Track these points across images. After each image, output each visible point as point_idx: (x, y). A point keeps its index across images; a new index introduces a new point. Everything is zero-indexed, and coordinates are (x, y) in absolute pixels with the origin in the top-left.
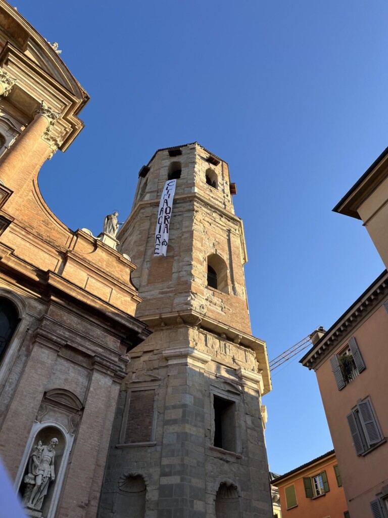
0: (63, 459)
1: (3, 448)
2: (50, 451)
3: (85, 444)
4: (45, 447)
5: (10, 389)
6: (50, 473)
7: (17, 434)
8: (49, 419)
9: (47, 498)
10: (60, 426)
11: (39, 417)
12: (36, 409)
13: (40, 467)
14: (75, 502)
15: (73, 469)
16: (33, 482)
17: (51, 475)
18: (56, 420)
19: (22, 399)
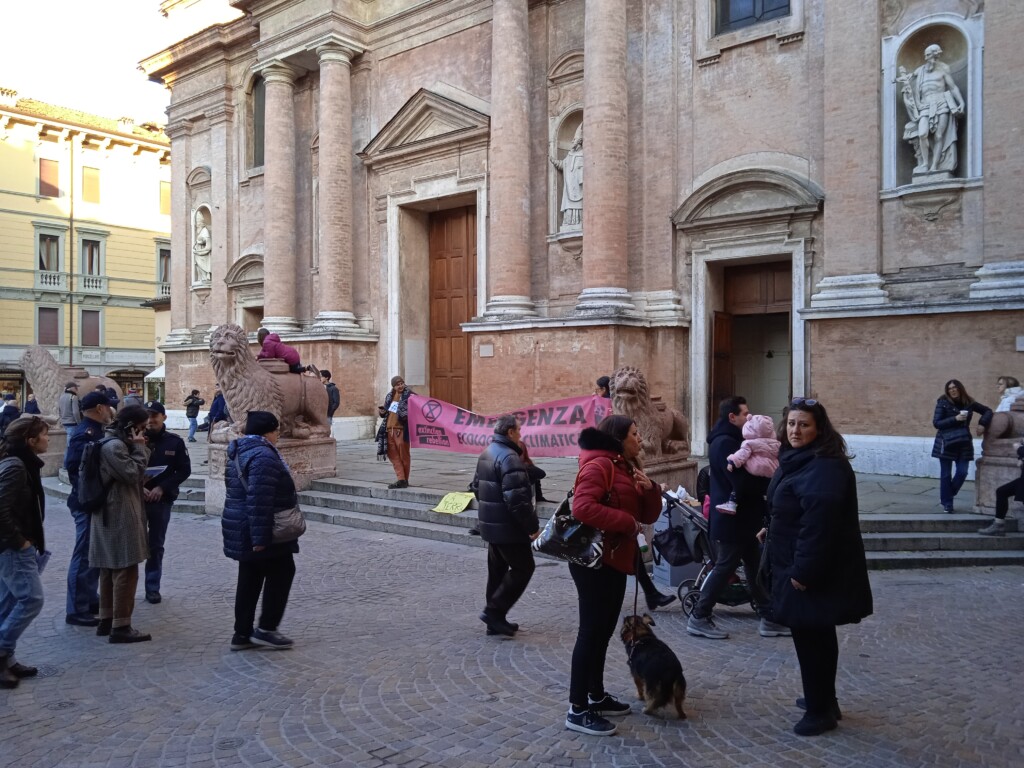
0: (970, 69)
1: (839, 112)
2: (931, 71)
3: (1009, 17)
4: (919, 71)
5: (820, 16)
6: (945, 105)
7: (853, 80)
8: (913, 19)
9: (960, 144)
10: (943, 16)
11: (891, 28)
12: (873, 21)
13: (921, 106)
14: (1014, 130)
15: (991, 77)
16: (913, 135)
17: (948, 107)
18: (930, 10)
19: (840, 21)
